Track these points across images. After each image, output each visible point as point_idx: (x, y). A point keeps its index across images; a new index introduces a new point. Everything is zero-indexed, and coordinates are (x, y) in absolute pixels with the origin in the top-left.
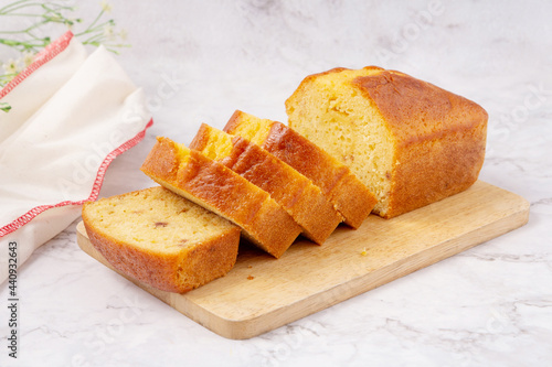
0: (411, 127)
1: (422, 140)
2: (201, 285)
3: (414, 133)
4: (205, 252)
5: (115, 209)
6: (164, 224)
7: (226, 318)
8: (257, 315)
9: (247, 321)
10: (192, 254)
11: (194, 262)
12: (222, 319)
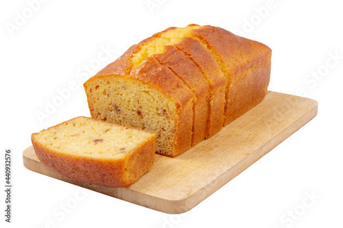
0: (236, 60)
1: (243, 68)
2: (138, 179)
3: (238, 64)
4: (138, 155)
5: (57, 135)
6: (101, 140)
7: (171, 199)
8: (191, 194)
9: (185, 199)
10: (132, 157)
11: (134, 163)
12: (167, 201)
